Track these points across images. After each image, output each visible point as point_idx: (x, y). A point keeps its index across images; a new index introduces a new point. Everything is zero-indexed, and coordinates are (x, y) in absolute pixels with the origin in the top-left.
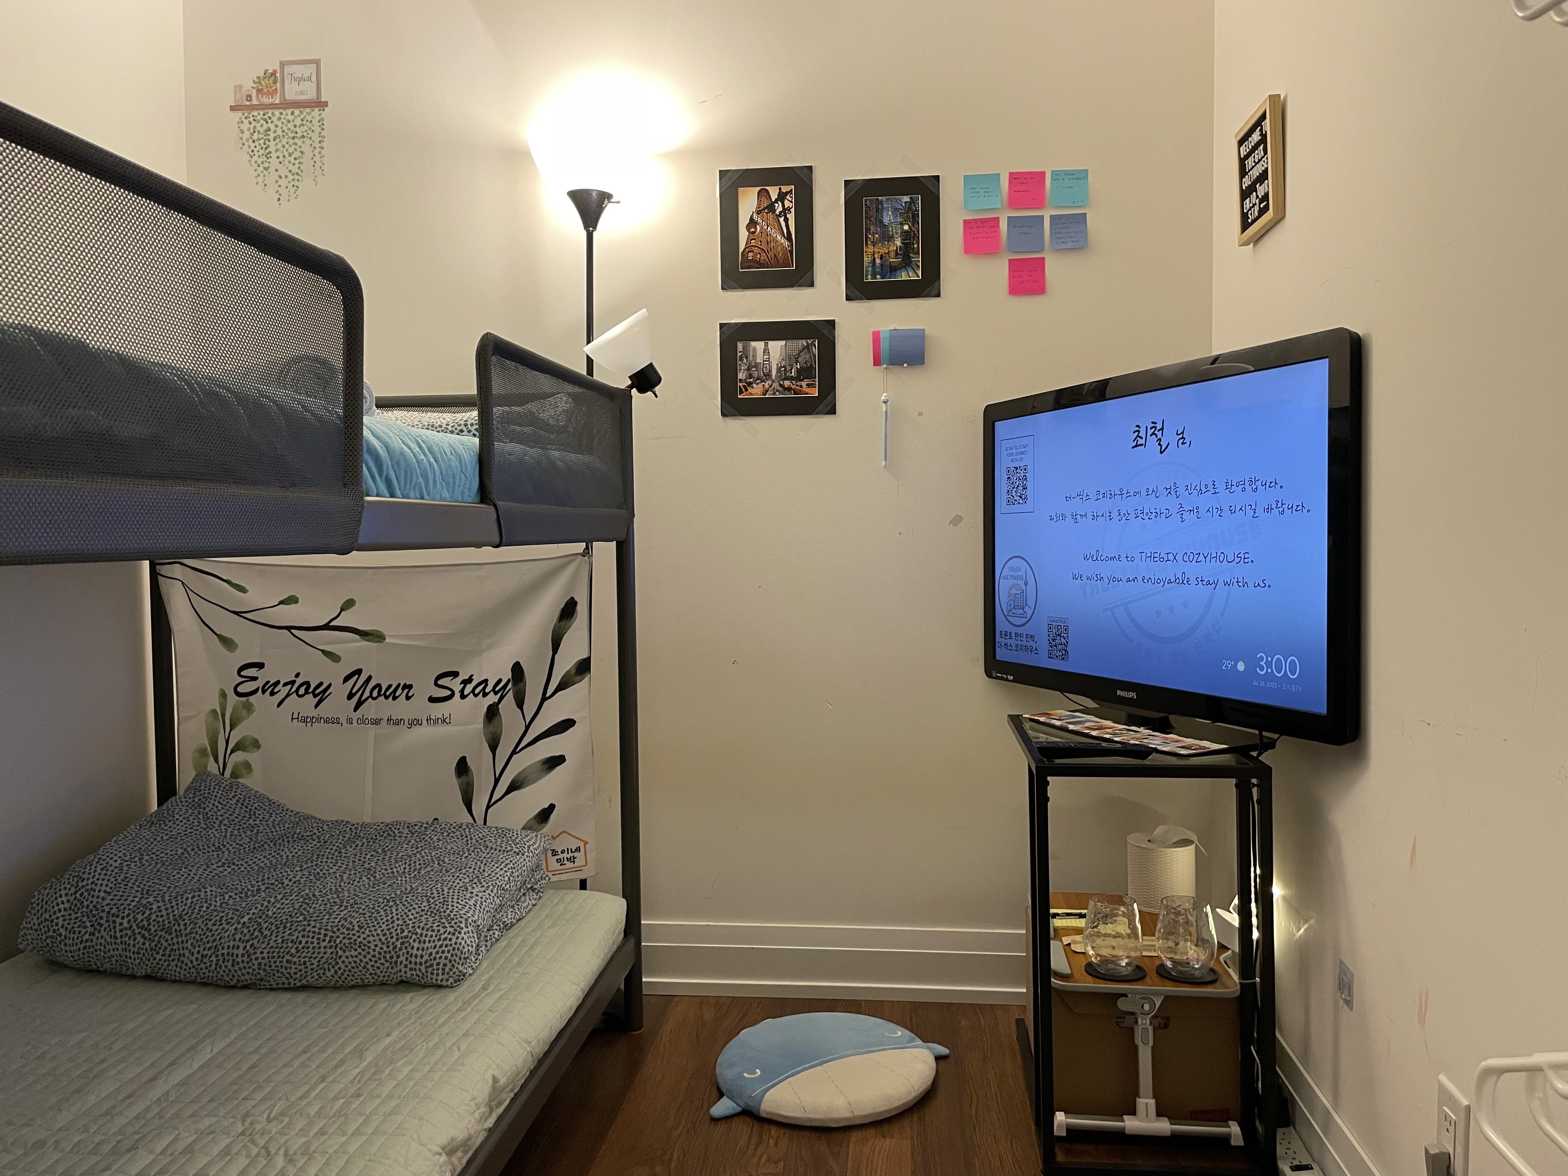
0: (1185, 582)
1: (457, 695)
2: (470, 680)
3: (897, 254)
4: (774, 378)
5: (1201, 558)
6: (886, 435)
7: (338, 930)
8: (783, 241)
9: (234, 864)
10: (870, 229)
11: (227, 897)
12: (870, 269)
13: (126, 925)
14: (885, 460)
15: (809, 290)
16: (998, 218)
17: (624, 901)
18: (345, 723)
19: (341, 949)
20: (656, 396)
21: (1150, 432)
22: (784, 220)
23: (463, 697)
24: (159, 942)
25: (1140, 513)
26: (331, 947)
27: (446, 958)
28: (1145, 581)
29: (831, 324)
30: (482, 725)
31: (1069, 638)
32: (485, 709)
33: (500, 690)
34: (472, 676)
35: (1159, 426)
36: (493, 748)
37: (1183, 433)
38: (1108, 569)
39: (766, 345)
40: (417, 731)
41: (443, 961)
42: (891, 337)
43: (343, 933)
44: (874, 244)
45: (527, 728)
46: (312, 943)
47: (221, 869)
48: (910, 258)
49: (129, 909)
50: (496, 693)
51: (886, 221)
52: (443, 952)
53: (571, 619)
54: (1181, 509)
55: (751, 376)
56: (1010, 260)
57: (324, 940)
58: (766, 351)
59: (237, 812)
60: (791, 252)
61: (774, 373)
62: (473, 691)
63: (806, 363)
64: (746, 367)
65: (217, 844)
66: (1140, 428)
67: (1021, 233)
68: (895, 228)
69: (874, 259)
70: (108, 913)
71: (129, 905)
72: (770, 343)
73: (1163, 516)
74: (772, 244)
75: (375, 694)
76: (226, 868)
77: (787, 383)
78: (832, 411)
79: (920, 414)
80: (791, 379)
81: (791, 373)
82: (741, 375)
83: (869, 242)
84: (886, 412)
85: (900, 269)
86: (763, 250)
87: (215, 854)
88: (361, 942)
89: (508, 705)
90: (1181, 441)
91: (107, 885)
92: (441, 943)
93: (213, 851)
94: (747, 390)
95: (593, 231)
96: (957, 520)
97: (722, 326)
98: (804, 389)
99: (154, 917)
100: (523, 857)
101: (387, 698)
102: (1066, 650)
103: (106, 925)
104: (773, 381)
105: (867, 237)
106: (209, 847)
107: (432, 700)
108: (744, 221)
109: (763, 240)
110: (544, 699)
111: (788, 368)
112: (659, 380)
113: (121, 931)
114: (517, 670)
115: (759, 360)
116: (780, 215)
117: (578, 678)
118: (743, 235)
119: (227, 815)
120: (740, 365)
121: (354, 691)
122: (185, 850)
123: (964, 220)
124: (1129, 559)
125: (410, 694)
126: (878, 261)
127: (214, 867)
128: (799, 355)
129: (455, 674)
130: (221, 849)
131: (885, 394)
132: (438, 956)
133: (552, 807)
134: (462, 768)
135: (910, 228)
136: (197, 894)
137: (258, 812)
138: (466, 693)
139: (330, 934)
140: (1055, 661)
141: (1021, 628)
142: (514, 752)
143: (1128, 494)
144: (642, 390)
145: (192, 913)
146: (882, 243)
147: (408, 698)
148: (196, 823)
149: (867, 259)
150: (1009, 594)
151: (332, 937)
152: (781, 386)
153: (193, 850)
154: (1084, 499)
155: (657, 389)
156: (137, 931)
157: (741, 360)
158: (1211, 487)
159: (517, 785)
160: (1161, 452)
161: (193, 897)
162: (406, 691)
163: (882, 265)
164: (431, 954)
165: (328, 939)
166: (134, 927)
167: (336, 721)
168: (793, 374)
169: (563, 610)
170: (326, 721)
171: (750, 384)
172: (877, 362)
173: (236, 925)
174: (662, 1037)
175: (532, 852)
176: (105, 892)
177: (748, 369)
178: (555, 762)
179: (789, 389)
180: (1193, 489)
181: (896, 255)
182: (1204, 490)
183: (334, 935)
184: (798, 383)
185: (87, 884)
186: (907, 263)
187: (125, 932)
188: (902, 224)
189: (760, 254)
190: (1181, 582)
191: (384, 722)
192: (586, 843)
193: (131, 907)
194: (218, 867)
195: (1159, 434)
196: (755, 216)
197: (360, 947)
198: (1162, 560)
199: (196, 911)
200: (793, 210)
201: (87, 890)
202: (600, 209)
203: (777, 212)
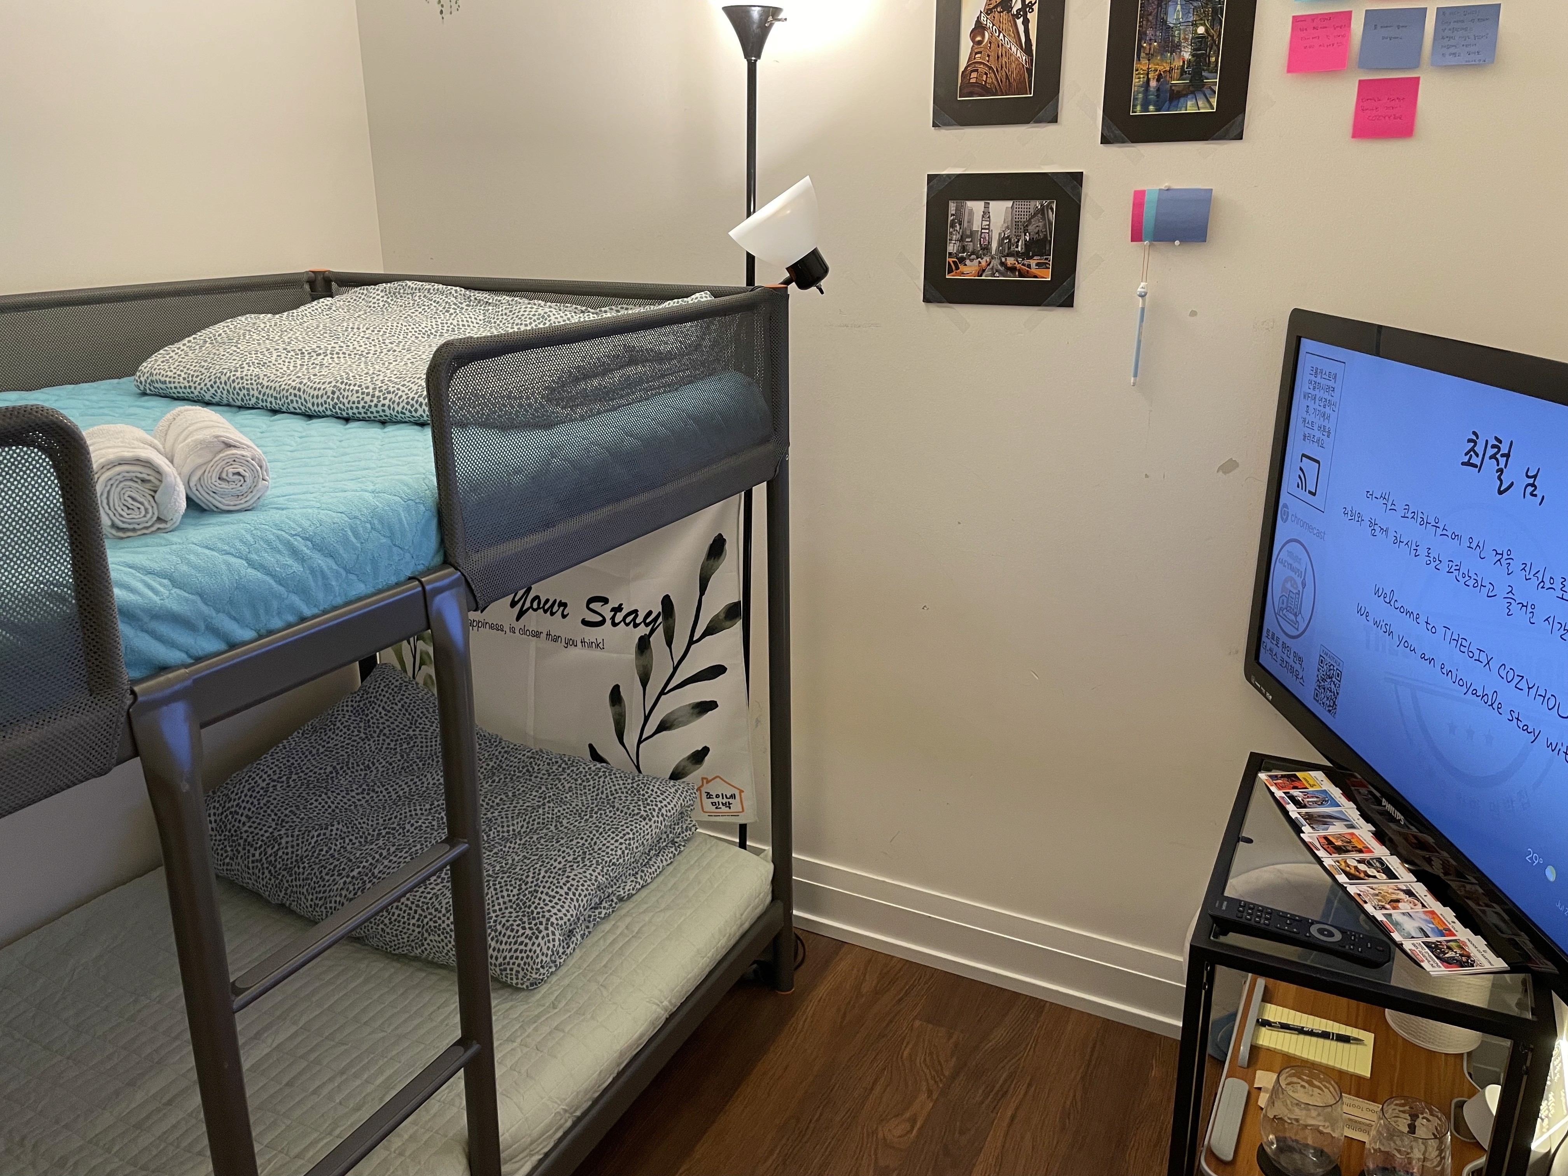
0: (1495, 706)
1: (609, 622)
2: (619, 609)
3: (1183, 72)
4: (993, 252)
5: (1523, 685)
6: (1139, 342)
7: (428, 908)
8: (1019, 55)
9: (373, 790)
10: (1145, 34)
11: (347, 841)
12: (1140, 96)
13: (257, 857)
14: (1135, 375)
15: (1051, 128)
16: (1349, 13)
17: (771, 867)
18: (508, 631)
19: (427, 931)
20: (822, 292)
21: (1491, 451)
22: (1023, 23)
23: (614, 624)
24: (282, 880)
25: (1454, 569)
26: (419, 926)
27: (519, 965)
28: (1444, 671)
29: (1077, 177)
30: (634, 656)
31: (1341, 688)
32: (637, 640)
33: (650, 621)
34: (621, 605)
35: (1504, 450)
36: (644, 682)
37: (1535, 477)
38: (1401, 625)
39: (987, 206)
40: (572, 650)
41: (515, 968)
42: (1159, 200)
43: (430, 914)
44: (1150, 57)
45: (675, 669)
46: (403, 917)
47: (360, 797)
48: (1202, 78)
49: (262, 841)
50: (647, 625)
51: (1171, 20)
52: (517, 958)
53: (719, 558)
54: (1510, 595)
55: (964, 249)
56: (1360, 82)
57: (413, 918)
58: (986, 215)
59: (399, 720)
60: (1029, 71)
61: (994, 245)
62: (624, 619)
63: (1038, 233)
64: (958, 236)
65: (367, 763)
66: (1477, 438)
67: (1383, 38)
68: (1185, 30)
69: (1148, 80)
70: (246, 840)
71: (262, 836)
72: (993, 204)
73: (1484, 591)
74: (1005, 59)
75: (535, 605)
76: (365, 795)
77: (1010, 261)
78: (1068, 302)
79: (1193, 314)
80: (1017, 255)
81: (1017, 247)
82: (952, 248)
83: (1143, 55)
84: (1143, 309)
85: (1186, 95)
86: (990, 68)
87: (363, 773)
88: (444, 929)
89: (658, 640)
90: (1530, 489)
91: (249, 809)
92: (516, 946)
93: (361, 770)
94: (957, 268)
95: (756, 61)
96: (1229, 467)
97: (931, 178)
98: (1033, 270)
99: (280, 853)
100: (650, 824)
101: (545, 612)
102: (1334, 703)
103: (242, 853)
104: (993, 258)
105: (1140, 47)
106: (358, 765)
107: (585, 622)
108: (967, 25)
109: (992, 54)
110: (691, 642)
111: (1014, 240)
112: (825, 270)
113: (253, 862)
114: (667, 602)
115: (976, 227)
116: (1017, 16)
117: (728, 623)
118: (966, 45)
119: (388, 723)
120: (951, 233)
121: (516, 599)
122: (335, 768)
123: (1294, 17)
124: (1430, 627)
125: (565, 613)
126: (1153, 84)
127: (353, 794)
128: (1029, 221)
129: (605, 601)
130: (369, 768)
131: (1143, 284)
132: (512, 961)
133: (706, 750)
134: (616, 696)
135: (1207, 30)
136: (322, 832)
137: (419, 721)
138: (617, 621)
139: (419, 911)
140: (1321, 708)
141: (1288, 639)
142: (662, 693)
143: (1445, 532)
144: (803, 285)
145: (312, 856)
146: (1162, 54)
147: (564, 616)
148: (356, 733)
149: (1137, 81)
150: (1284, 588)
151: (421, 915)
152: (1002, 264)
153: (342, 768)
154: (1389, 507)
155: (823, 283)
156: (265, 866)
157: (953, 226)
158: (1558, 585)
159: (668, 725)
160: (1501, 492)
161: (318, 836)
162: (562, 608)
163: (1158, 90)
164: (505, 958)
165: (417, 916)
166: (264, 860)
167: (500, 628)
168: (1019, 249)
169: (712, 547)
170: (491, 627)
171: (962, 260)
172: (1137, 236)
173: (345, 879)
174: (807, 1006)
175: (662, 815)
176: (247, 816)
177: (962, 240)
178: (705, 707)
179: (1012, 269)
180: (1533, 572)
181: (1182, 75)
182: (1547, 585)
183: (424, 914)
184: (1026, 262)
185: (232, 806)
186: (1196, 86)
187: (256, 864)
188: (1195, 25)
189: (986, 74)
190: (1490, 703)
191: (544, 636)
192: (741, 791)
193: (264, 838)
194: (358, 794)
195: (1502, 461)
196: (983, 19)
197: (443, 933)
198: (1471, 655)
199: (315, 855)
200: (1036, 7)
201: (231, 813)
202: (764, 31)
203: (1014, 11)
